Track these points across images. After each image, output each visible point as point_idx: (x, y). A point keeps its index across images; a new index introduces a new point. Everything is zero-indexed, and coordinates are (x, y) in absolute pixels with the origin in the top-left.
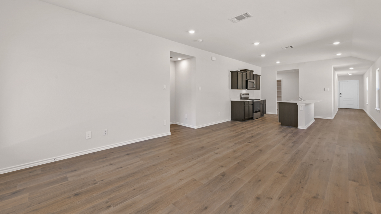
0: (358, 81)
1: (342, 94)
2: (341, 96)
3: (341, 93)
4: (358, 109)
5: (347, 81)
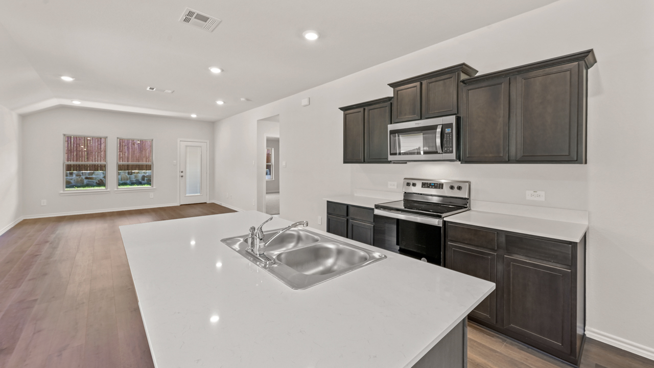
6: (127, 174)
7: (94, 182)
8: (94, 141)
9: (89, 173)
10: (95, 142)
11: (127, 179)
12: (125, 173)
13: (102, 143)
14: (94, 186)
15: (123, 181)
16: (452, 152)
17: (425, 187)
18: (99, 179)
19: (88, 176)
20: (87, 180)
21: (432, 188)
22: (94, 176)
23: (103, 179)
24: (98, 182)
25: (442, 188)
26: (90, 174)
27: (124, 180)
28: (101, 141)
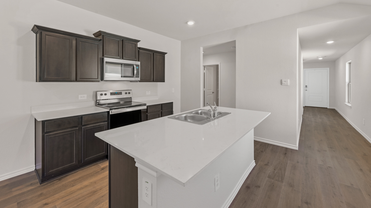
0: (328, 69)
1: (308, 86)
2: (306, 90)
3: (306, 86)
4: (328, 108)
5: (315, 70)
16: (139, 77)
17: (112, 95)
21: (116, 95)
25: (122, 94)
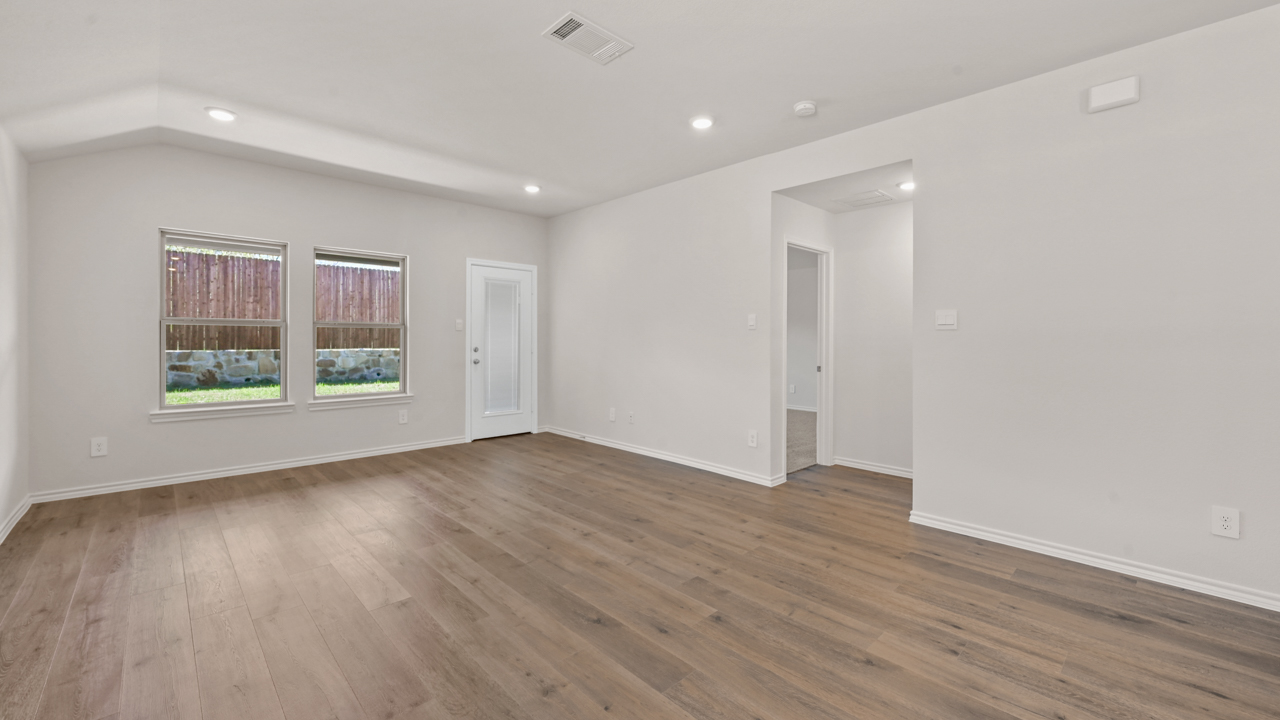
6: (272, 359)
7: (192, 378)
8: (191, 273)
9: (180, 355)
10: (194, 278)
11: (274, 371)
12: (268, 355)
13: (212, 279)
14: (193, 388)
15: (264, 376)
18: (204, 371)
19: (178, 364)
20: (174, 372)
22: (191, 363)
23: (214, 370)
24: (202, 378)
26: (180, 357)
27: (267, 371)
28: (208, 276)
